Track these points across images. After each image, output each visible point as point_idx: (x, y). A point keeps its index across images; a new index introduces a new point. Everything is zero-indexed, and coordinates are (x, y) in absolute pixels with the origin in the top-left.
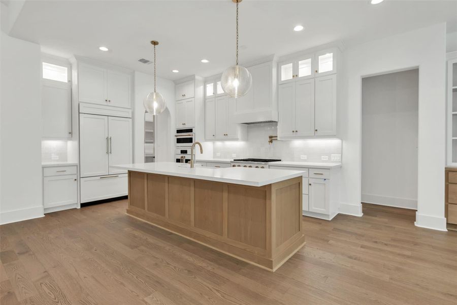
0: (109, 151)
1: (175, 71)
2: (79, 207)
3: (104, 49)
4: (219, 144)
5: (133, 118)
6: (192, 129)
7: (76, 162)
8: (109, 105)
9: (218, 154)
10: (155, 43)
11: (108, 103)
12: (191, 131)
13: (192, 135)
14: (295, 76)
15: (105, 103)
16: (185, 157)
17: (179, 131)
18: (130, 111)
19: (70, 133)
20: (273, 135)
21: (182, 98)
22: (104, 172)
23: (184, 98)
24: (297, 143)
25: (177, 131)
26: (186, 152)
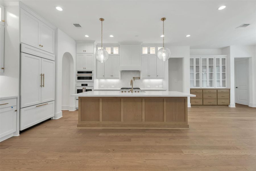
0: (43, 85)
1: (87, 36)
2: (18, 135)
3: (59, 9)
4: (103, 81)
5: (56, 61)
6: (92, 72)
7: (17, 95)
8: (41, 49)
9: (102, 86)
10: (102, 20)
11: (41, 48)
12: (91, 72)
13: (92, 75)
14: (149, 53)
15: (39, 47)
16: (85, 88)
17: (79, 72)
18: (54, 56)
19: (2, 68)
20: (135, 77)
21: (83, 52)
22: (37, 102)
23: (84, 52)
24: (146, 81)
25: (78, 72)
26: (87, 85)
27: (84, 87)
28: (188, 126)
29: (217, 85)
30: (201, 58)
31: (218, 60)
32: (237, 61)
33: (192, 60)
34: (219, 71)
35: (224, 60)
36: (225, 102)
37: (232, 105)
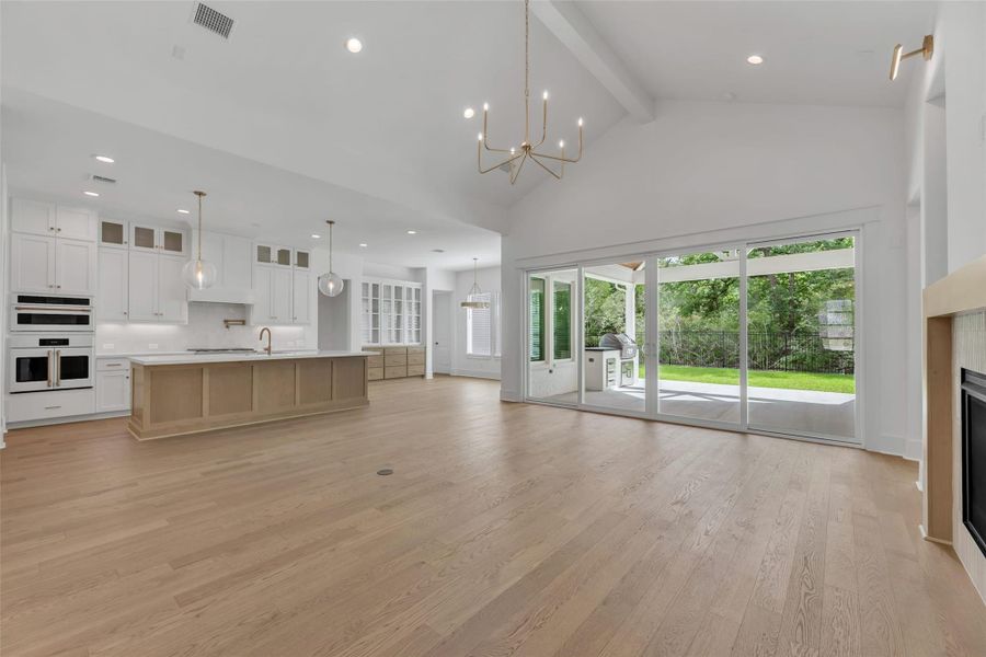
6: (88, 300)
12: (86, 302)
13: (90, 311)
16: (59, 352)
17: (22, 299)
20: (230, 319)
25: (19, 297)
26: (65, 342)
27: (51, 349)
28: (368, 402)
29: (408, 340)
30: (383, 283)
31: (409, 290)
32: (437, 295)
33: (366, 285)
34: (410, 310)
35: (417, 291)
36: (419, 370)
37: (429, 375)
